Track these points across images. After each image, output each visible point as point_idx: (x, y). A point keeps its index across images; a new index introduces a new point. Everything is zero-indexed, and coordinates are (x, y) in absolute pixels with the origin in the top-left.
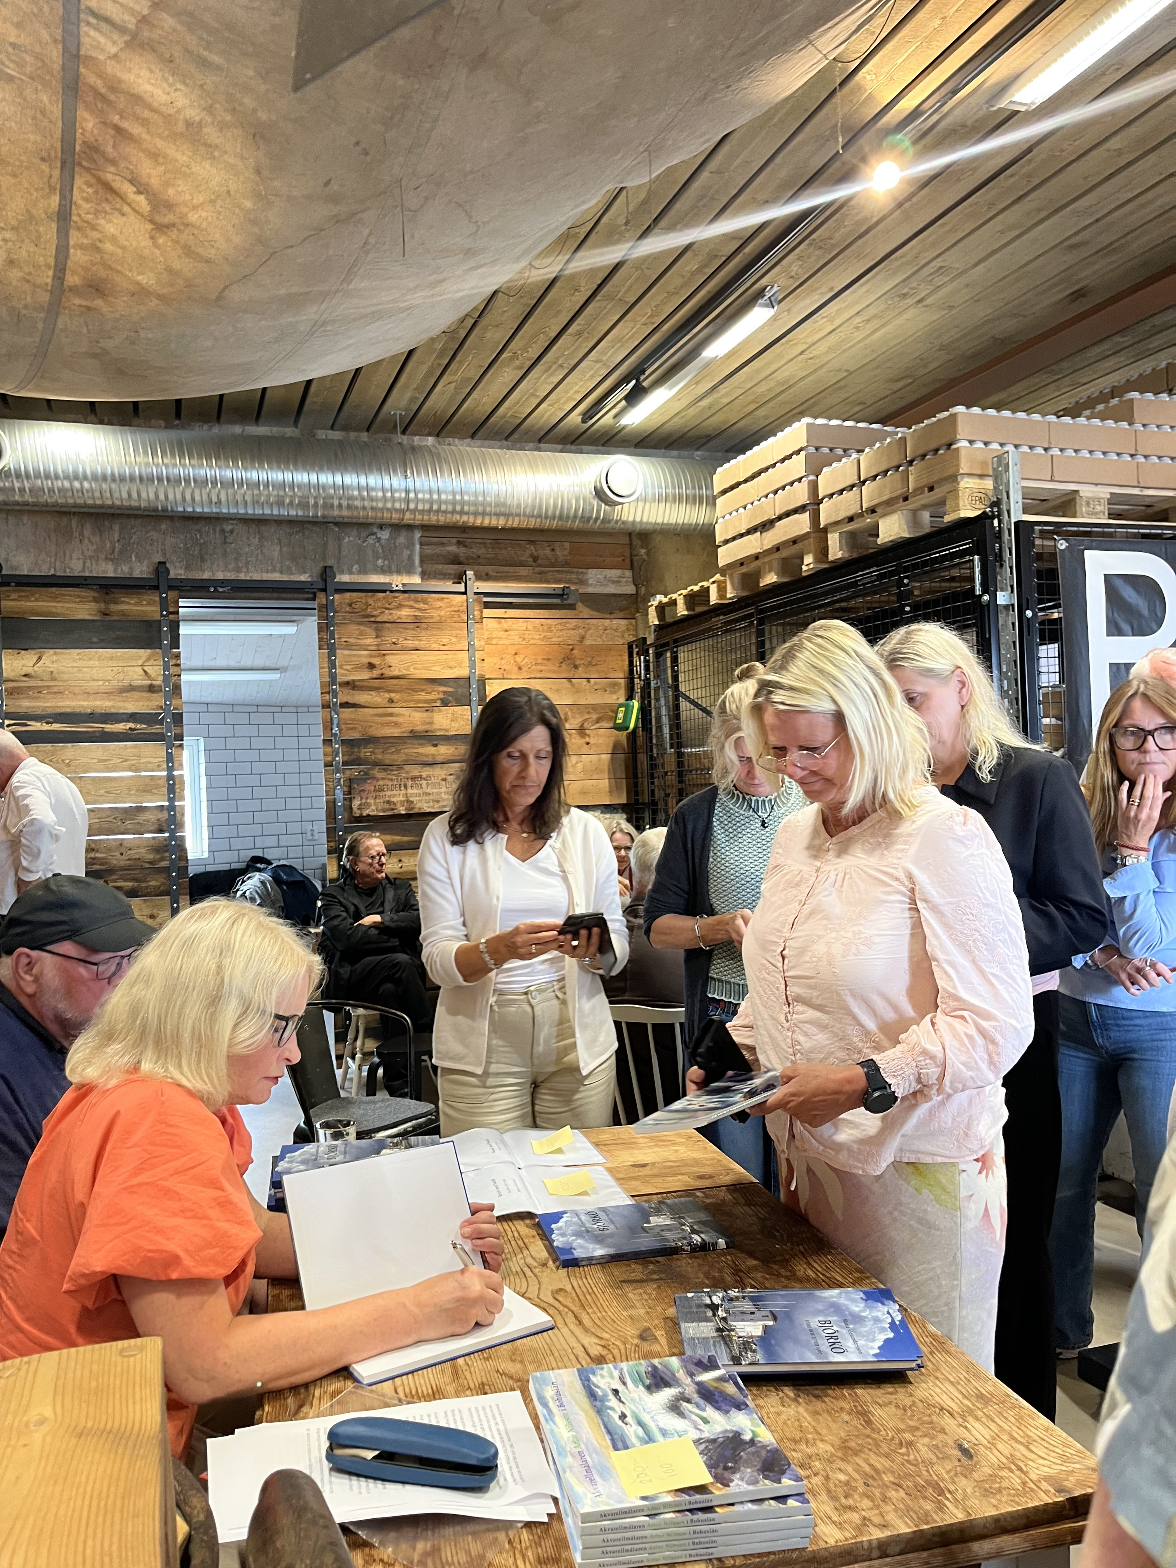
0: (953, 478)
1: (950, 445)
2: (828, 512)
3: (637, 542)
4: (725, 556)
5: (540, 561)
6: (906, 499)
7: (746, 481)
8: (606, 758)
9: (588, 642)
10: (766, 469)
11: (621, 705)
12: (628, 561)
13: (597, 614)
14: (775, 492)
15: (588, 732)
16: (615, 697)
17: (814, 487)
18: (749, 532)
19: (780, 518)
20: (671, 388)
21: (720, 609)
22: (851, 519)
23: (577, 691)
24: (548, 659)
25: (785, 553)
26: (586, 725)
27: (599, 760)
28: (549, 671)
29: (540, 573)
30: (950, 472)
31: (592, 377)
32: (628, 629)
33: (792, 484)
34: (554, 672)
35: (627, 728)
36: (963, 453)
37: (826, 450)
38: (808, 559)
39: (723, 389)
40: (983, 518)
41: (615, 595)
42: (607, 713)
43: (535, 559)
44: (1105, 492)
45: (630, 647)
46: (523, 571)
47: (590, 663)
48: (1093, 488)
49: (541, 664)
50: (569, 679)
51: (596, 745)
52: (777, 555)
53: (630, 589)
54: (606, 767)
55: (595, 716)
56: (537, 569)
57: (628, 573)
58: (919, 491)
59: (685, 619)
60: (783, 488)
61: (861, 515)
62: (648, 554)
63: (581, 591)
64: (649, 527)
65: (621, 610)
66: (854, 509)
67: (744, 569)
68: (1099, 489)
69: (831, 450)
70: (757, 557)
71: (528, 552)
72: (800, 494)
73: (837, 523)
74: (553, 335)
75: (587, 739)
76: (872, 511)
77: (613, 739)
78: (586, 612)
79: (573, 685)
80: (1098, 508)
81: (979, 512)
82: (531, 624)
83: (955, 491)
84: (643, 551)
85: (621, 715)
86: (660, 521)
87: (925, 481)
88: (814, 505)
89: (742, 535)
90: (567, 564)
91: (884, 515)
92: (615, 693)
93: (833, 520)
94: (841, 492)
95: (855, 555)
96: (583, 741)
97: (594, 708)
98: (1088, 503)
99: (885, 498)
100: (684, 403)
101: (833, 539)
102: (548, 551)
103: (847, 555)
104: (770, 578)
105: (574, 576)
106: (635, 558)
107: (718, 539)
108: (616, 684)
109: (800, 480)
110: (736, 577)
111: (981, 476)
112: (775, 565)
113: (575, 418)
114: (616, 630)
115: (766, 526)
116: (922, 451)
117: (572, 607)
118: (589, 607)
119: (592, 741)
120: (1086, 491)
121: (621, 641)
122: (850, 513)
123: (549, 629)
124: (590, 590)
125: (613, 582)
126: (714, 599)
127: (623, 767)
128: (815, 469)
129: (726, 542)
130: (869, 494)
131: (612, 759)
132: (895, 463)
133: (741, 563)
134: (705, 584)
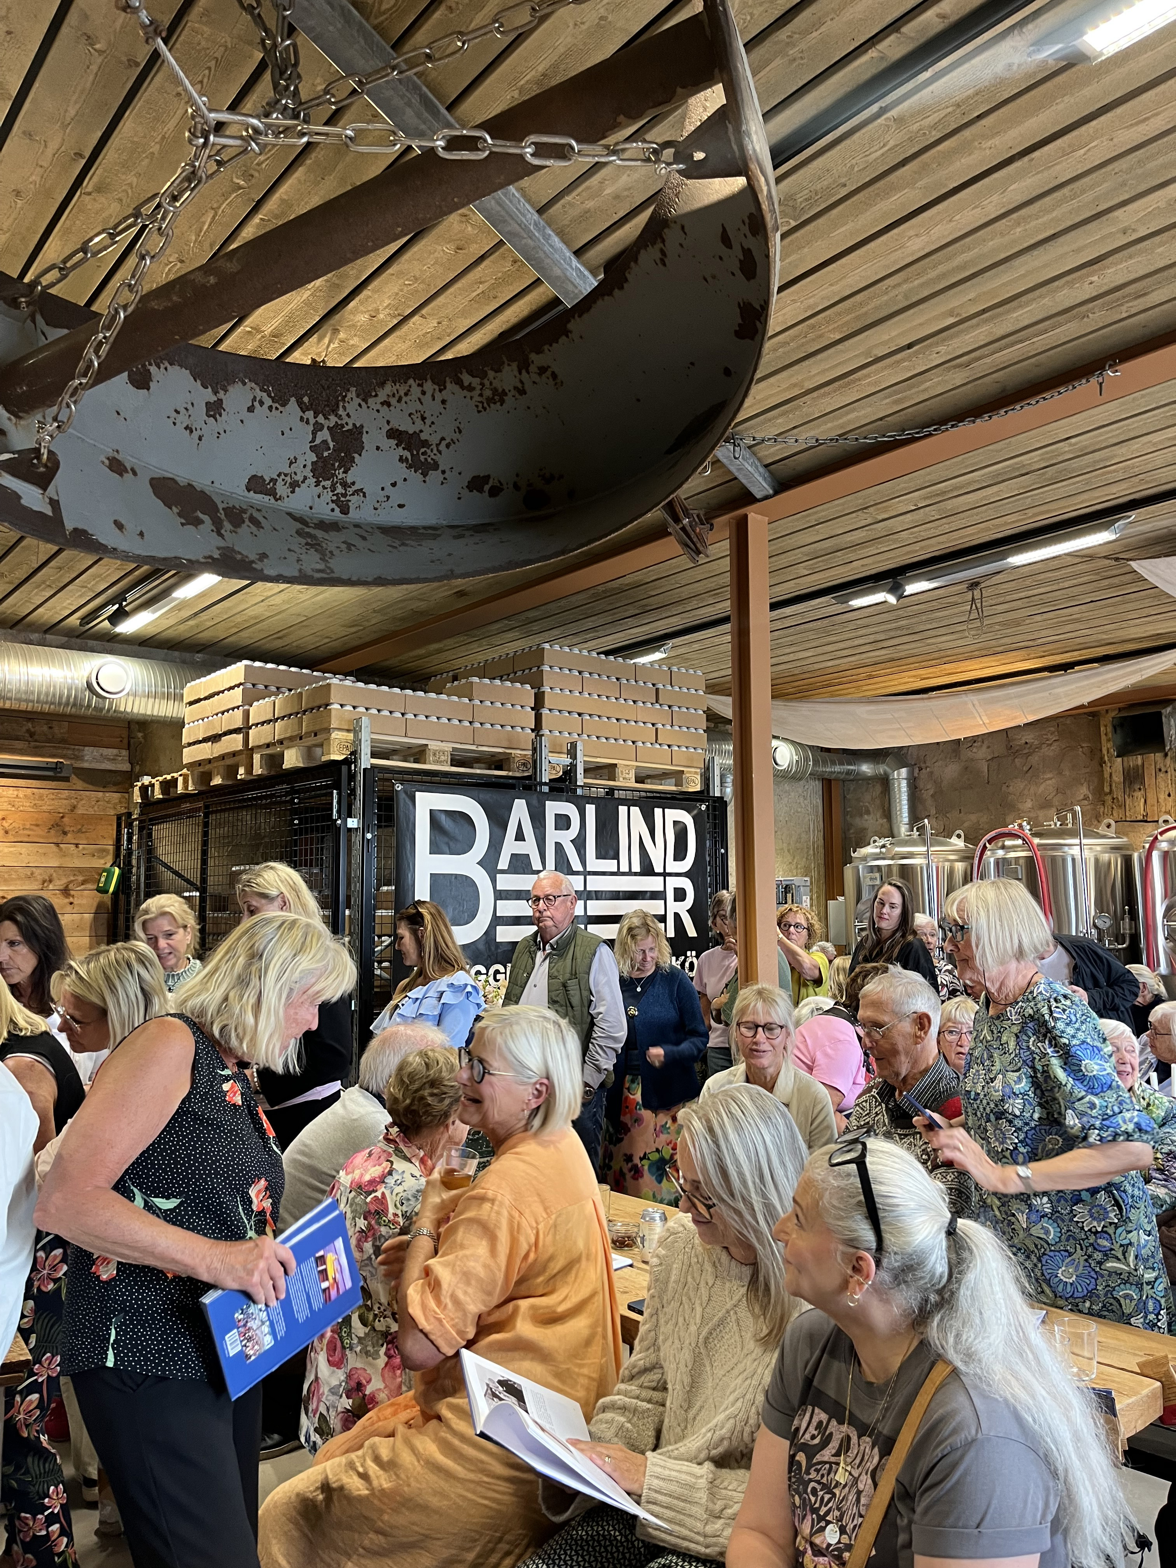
0: (328, 730)
1: (327, 705)
2: (256, 736)
3: (135, 727)
4: (189, 755)
5: (36, 737)
6: (301, 738)
7: (206, 698)
8: (88, 917)
9: (80, 811)
10: (218, 693)
11: (104, 870)
12: (126, 741)
13: (91, 787)
14: (223, 713)
15: (72, 892)
16: (102, 861)
17: (247, 714)
18: (205, 740)
19: (226, 734)
20: (154, 612)
21: (186, 797)
22: (268, 745)
23: (64, 855)
24: (37, 825)
25: (229, 761)
26: (71, 886)
27: (82, 919)
28: (37, 836)
29: (36, 747)
30: (325, 725)
31: (81, 596)
32: (120, 802)
33: (233, 709)
34: (43, 837)
35: (107, 892)
36: (333, 713)
37: (261, 687)
38: (241, 771)
39: (204, 616)
40: (346, 762)
41: (110, 771)
42: (91, 876)
43: (32, 734)
44: (448, 747)
45: (119, 818)
46: (18, 744)
47: (80, 831)
48: (439, 743)
49: (30, 830)
50: (57, 844)
51: (79, 905)
52: (222, 763)
53: (126, 767)
54: (88, 925)
55: (81, 878)
56: (33, 744)
57: (125, 753)
58: (308, 734)
59: (159, 801)
60: (228, 711)
61: (274, 744)
62: (145, 737)
63: (76, 765)
64: (140, 717)
65: (115, 784)
66: (269, 739)
67: (201, 769)
68: (444, 744)
69: (266, 687)
70: (209, 761)
71: (24, 729)
72: (236, 719)
73: (259, 747)
74: (36, 566)
75: (71, 900)
76: (281, 742)
77: (98, 900)
78: (79, 784)
79: (61, 849)
80: (443, 758)
81: (343, 757)
82: (21, 793)
83: (328, 739)
84: (140, 735)
85: (103, 879)
86: (149, 713)
87: (311, 728)
88: (244, 730)
89: (200, 742)
90: (63, 741)
91: (288, 748)
92: (103, 858)
93: (257, 744)
94: (263, 723)
95: (273, 773)
96: (67, 901)
97: (80, 870)
98: (434, 755)
99: (288, 735)
100: (172, 622)
101: (257, 758)
102: (45, 728)
103: (265, 772)
104: (217, 781)
105: (70, 752)
106: (132, 741)
107: (185, 741)
108: (104, 850)
109: (238, 707)
110: (196, 772)
111: (348, 731)
112: (221, 770)
113: (74, 620)
114: (108, 802)
115: (215, 738)
116: (310, 706)
117: (67, 779)
118: (84, 780)
119: (76, 901)
120: (433, 745)
121: (112, 812)
122: (267, 741)
123: (41, 798)
124: (86, 765)
125: (109, 760)
126: (180, 789)
127: (105, 926)
128: (249, 700)
129: (190, 745)
130: (279, 730)
131: (95, 919)
132: (295, 710)
133: (199, 763)
134: (175, 775)
